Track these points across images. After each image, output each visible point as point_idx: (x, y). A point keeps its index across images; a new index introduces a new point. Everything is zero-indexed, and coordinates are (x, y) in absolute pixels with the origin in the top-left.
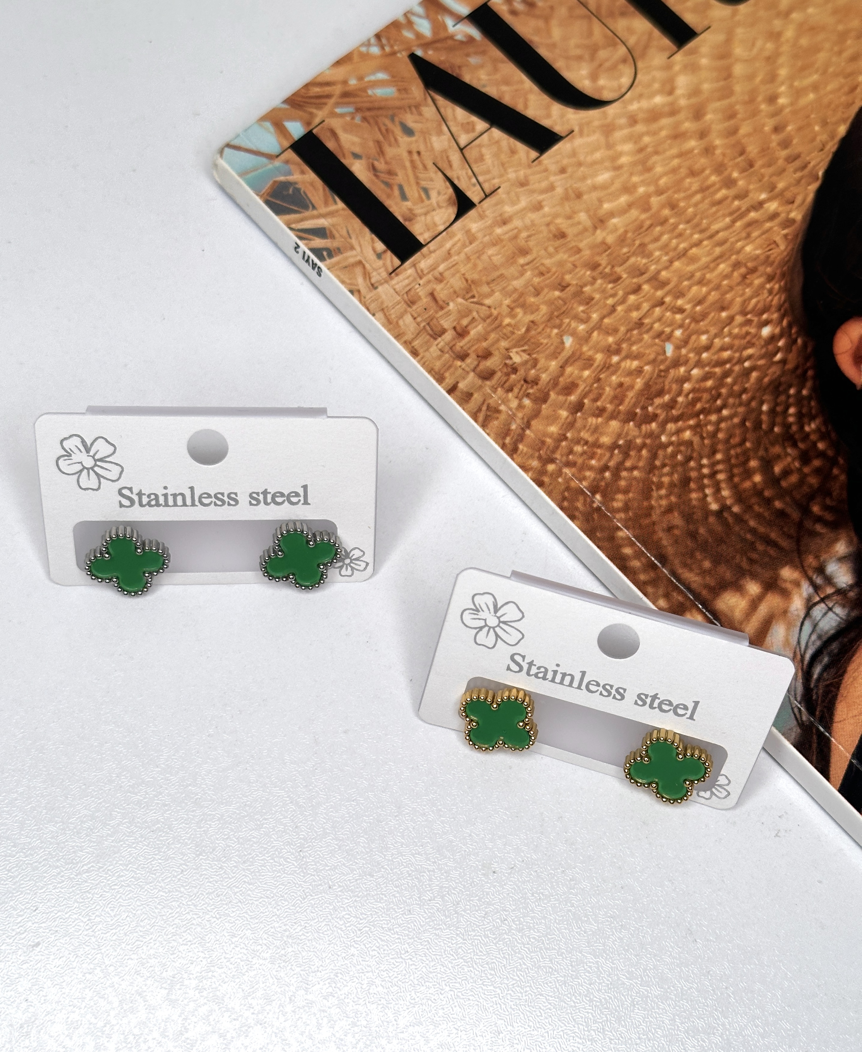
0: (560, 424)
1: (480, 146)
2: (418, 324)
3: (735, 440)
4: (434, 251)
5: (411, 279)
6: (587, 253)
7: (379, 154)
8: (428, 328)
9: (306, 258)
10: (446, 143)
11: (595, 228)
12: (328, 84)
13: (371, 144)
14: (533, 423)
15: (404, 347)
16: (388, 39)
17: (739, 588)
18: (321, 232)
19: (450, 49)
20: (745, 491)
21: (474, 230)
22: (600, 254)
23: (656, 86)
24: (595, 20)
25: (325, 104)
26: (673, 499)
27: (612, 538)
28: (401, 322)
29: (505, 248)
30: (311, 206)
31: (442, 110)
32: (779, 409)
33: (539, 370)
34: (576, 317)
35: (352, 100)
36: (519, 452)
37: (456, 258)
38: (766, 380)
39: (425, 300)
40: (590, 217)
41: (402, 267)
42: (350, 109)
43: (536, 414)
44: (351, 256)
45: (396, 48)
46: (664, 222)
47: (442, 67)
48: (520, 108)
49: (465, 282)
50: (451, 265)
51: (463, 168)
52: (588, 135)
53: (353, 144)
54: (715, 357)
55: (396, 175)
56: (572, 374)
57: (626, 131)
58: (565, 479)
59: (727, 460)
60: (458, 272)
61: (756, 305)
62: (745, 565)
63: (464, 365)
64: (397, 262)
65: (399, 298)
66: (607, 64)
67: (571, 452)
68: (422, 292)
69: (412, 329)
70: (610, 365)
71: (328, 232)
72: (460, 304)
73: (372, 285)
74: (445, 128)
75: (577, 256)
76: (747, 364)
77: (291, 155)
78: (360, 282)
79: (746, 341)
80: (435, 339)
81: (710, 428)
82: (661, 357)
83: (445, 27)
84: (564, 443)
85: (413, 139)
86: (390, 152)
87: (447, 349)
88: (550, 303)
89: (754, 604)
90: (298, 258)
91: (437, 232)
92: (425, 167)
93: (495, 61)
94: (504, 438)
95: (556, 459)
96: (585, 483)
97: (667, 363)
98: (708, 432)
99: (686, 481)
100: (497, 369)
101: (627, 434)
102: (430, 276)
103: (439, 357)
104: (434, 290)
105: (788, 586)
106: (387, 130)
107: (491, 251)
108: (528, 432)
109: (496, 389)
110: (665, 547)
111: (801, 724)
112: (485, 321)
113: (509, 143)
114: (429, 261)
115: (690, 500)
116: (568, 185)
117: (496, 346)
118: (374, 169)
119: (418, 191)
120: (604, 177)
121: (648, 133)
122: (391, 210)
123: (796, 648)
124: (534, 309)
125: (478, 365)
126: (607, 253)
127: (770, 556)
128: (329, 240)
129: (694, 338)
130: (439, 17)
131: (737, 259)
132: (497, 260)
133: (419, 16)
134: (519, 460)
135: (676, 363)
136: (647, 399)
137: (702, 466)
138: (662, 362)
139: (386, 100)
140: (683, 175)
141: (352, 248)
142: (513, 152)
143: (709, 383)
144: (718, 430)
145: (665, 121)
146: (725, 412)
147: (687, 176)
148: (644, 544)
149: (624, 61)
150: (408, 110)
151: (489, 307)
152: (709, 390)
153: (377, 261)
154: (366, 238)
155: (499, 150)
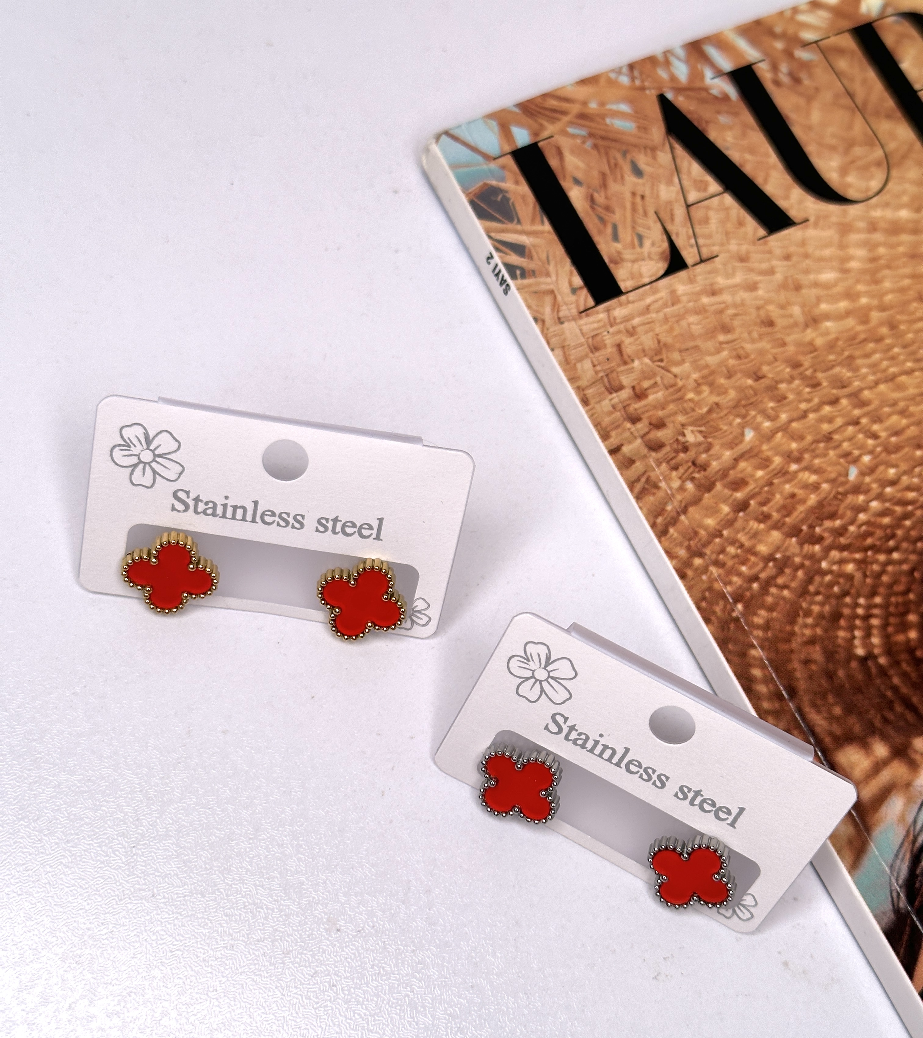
0: (718, 519)
1: (708, 208)
2: (597, 373)
3: (900, 588)
4: (633, 302)
5: (601, 324)
6: (791, 349)
7: (601, 187)
8: (606, 380)
9: (497, 271)
10: (673, 195)
11: (807, 326)
12: (567, 100)
13: (595, 173)
14: (691, 510)
15: (576, 393)
16: (641, 73)
17: (865, 746)
18: (519, 249)
19: (703, 101)
20: (896, 643)
21: (680, 292)
22: (805, 354)
23: (905, 199)
24: (858, 114)
25: (559, 120)
26: (819, 631)
27: (743, 655)
28: (579, 366)
29: (708, 320)
30: (516, 220)
31: (678, 161)
33: (712, 455)
34: (763, 412)
35: (587, 123)
36: (668, 536)
37: (654, 315)
39: (610, 350)
40: (803, 312)
41: (594, 309)
43: (696, 501)
44: (545, 283)
45: (647, 84)
46: (879, 340)
47: (689, 116)
48: (759, 181)
49: (656, 342)
50: (647, 321)
51: (685, 226)
52: (823, 229)
53: (577, 168)
54: (899, 495)
55: (613, 212)
56: (744, 470)
57: (862, 236)
58: (709, 577)
59: (885, 606)
60: (652, 330)
62: (878, 723)
63: (633, 428)
64: (591, 302)
65: (582, 340)
66: (860, 163)
67: (723, 551)
68: (609, 340)
69: (589, 376)
70: (787, 473)
71: (527, 251)
72: (646, 364)
73: (559, 319)
74: (676, 180)
75: (780, 350)
77: (510, 161)
78: (547, 310)
80: (611, 393)
81: (876, 567)
82: (842, 479)
83: (702, 77)
84: (717, 540)
85: (640, 181)
86: (614, 187)
87: (620, 406)
88: (741, 389)
89: (878, 767)
90: (487, 270)
91: (640, 283)
92: (645, 214)
93: (745, 126)
94: (656, 517)
95: (705, 554)
96: (729, 588)
97: (847, 487)
98: (872, 571)
99: (836, 616)
100: (666, 443)
101: (787, 549)
102: (622, 327)
103: (610, 413)
104: (623, 342)
105: (918, 757)
106: (616, 165)
107: (692, 319)
108: (683, 517)
109: (661, 463)
110: (797, 679)
111: (897, 911)
112: (667, 388)
113: (739, 214)
114: (624, 311)
115: (837, 637)
116: (790, 274)
117: (672, 418)
118: (592, 200)
119: (632, 235)
120: (828, 276)
121: (885, 244)
122: (599, 247)
123: (910, 826)
124: (723, 392)
125: (648, 433)
126: (812, 355)
127: (906, 720)
128: (526, 260)
129: (881, 468)
130: (699, 66)
132: (697, 329)
133: (679, 59)
134: (667, 544)
135: (857, 489)
136: (817, 518)
137: (857, 605)
138: (843, 484)
139: (624, 133)
140: (911, 297)
141: (548, 275)
142: (741, 223)
143: (886, 520)
144: (883, 572)
145: (905, 238)
146: (895, 556)
147: (915, 300)
148: (777, 670)
149: (878, 164)
150: (643, 150)
151: (676, 376)
152: (884, 527)
153: (571, 295)
154: (565, 269)
155: (727, 218)
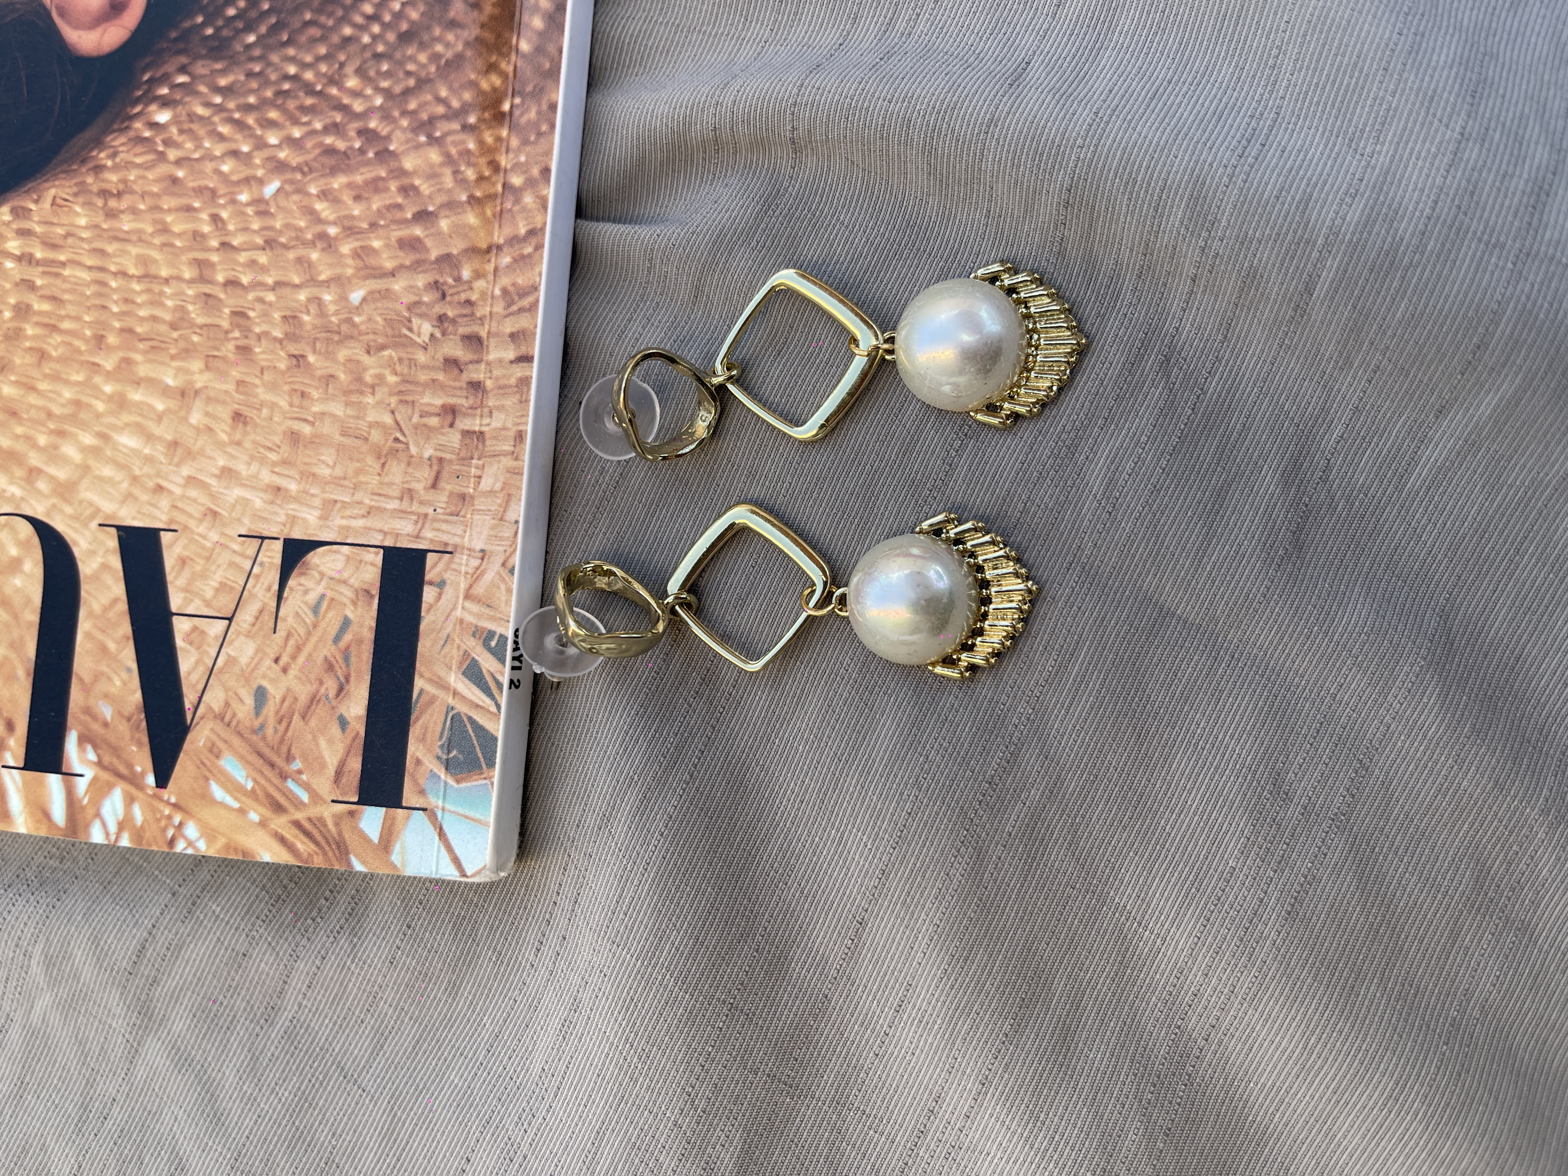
0: (459, 217)
1: (208, 604)
2: (482, 467)
3: (314, 32)
4: (381, 531)
5: (436, 525)
6: (235, 373)
7: (318, 701)
8: (477, 453)
10: (236, 644)
11: (197, 392)
13: (313, 723)
14: (484, 246)
15: (523, 455)
16: (166, 830)
18: (473, 672)
19: (116, 751)
21: (317, 513)
22: (224, 359)
25: (310, 820)
26: (437, 31)
27: (539, 50)
28: (498, 486)
29: (307, 460)
30: (452, 713)
31: (201, 687)
32: (240, 25)
33: (417, 295)
34: (322, 313)
35: (277, 795)
36: (530, 227)
37: (367, 501)
38: (219, 66)
39: (448, 487)
40: (189, 411)
41: (432, 548)
42: (290, 784)
43: (470, 251)
44: (469, 613)
45: (167, 811)
46: (126, 331)
47: (145, 739)
48: (122, 607)
49: (387, 466)
50: (381, 498)
51: (253, 596)
52: (91, 504)
53: (331, 742)
54: (238, 136)
55: (326, 659)
56: (392, 258)
57: (52, 470)
58: (517, 156)
59: (344, 19)
60: (381, 483)
61: (141, 154)
63: (485, 376)
64: (431, 558)
65: (472, 517)
67: (481, 178)
68: (441, 499)
69: (495, 467)
70: (346, 229)
71: (465, 665)
72: (417, 445)
73: (482, 558)
74: (220, 662)
75: (248, 379)
76: (218, 100)
77: (408, 794)
78: (489, 576)
79: (192, 126)
80: (482, 433)
81: (323, 68)
82: (288, 187)
83: (93, 784)
84: (478, 194)
85: (265, 683)
86: (303, 693)
87: (482, 411)
88: (329, 355)
91: (355, 549)
92: (288, 637)
93: (87, 688)
94: (529, 256)
97: (288, 176)
98: (330, 66)
99: (405, 37)
100: (458, 338)
101: (408, 141)
102: (415, 507)
103: (501, 408)
104: (425, 489)
106: (279, 721)
107: (325, 472)
109: (481, 319)
112: (413, 403)
113: (176, 578)
114: (399, 526)
115: (423, 14)
116: (171, 467)
117: (433, 363)
118: (341, 689)
119: (324, 616)
120: (128, 441)
121: (35, 446)
122: (374, 624)
124: (351, 363)
125: (471, 362)
126: (216, 353)
128: (474, 655)
129: (235, 178)
130: (86, 801)
131: (105, 221)
132: (328, 455)
135: (281, 167)
137: (375, 38)
138: (291, 182)
139: (242, 758)
140: (53, 365)
141: (459, 621)
142: (183, 562)
143: (273, 115)
144: (319, 59)
146: (292, 70)
147: (50, 358)
150: (234, 724)
151: (393, 412)
152: (281, 108)
153: (448, 581)
154: (433, 618)
155: (194, 577)
